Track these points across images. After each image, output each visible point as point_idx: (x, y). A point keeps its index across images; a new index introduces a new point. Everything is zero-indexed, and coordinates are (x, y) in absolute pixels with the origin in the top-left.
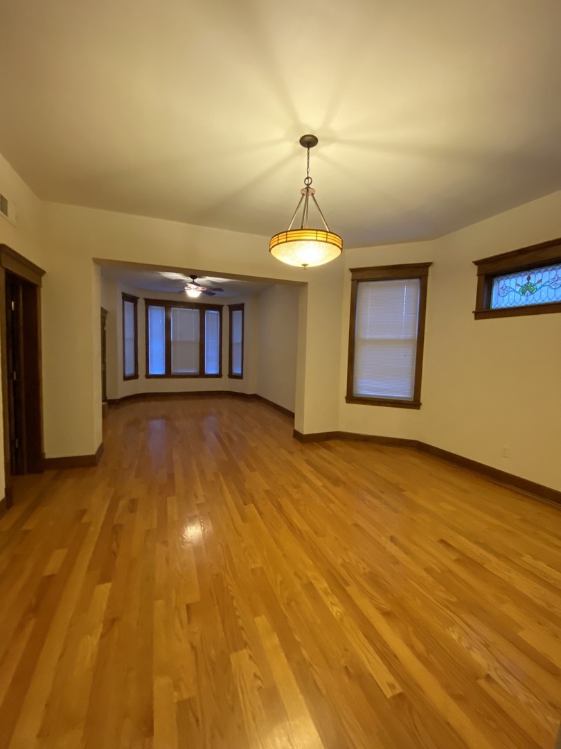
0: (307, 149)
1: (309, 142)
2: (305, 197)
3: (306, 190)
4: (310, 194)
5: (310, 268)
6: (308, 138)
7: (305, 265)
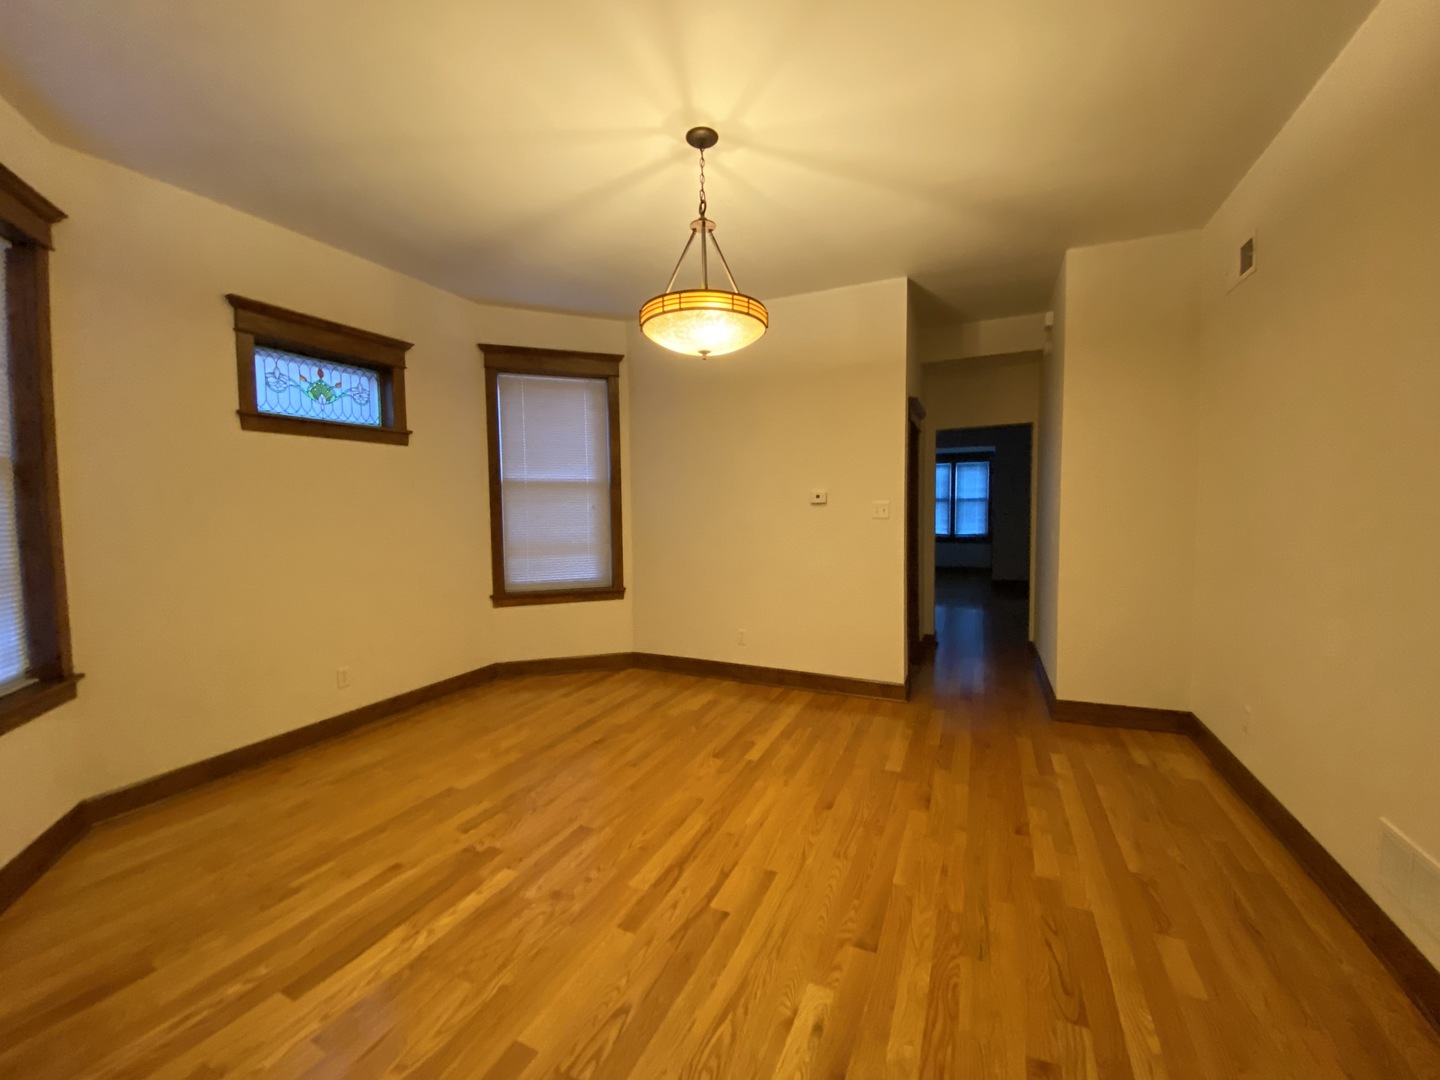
0: (699, 150)
1: (703, 139)
2: (698, 235)
3: (701, 222)
4: (707, 231)
5: (711, 357)
6: (702, 132)
7: (704, 353)
